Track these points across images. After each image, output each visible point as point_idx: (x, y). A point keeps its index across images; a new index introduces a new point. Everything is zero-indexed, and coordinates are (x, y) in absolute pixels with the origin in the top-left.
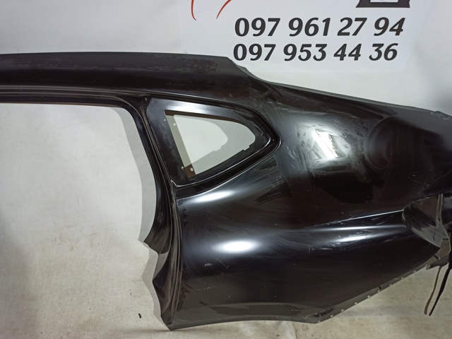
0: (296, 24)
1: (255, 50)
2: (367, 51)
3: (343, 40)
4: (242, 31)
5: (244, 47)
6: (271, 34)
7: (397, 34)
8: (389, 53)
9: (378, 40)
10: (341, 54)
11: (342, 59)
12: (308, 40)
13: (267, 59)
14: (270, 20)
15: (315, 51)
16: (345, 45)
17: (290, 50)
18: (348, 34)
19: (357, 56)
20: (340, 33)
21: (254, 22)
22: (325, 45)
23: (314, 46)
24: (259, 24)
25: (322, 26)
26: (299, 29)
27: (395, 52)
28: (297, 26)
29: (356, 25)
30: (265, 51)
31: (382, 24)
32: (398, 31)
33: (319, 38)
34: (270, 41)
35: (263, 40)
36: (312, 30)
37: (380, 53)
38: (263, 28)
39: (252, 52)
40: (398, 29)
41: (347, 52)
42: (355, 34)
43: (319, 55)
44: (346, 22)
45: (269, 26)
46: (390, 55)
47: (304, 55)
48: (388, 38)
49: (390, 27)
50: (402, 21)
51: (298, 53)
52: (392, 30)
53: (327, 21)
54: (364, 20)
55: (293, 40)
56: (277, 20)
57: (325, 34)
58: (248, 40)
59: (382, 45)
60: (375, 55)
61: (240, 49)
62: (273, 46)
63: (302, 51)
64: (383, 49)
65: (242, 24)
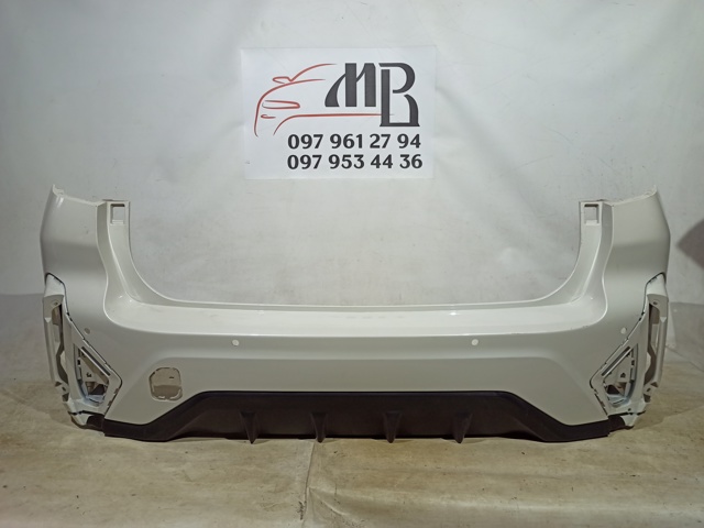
0: (336, 139)
1: (306, 160)
2: (397, 161)
3: (375, 152)
4: (294, 144)
5: (296, 157)
6: (317, 147)
7: (418, 147)
8: (416, 162)
9: (404, 151)
10: (376, 162)
11: (378, 167)
12: (348, 151)
13: (316, 167)
14: (315, 136)
15: (354, 161)
16: (378, 156)
17: (334, 159)
18: (378, 147)
19: (390, 165)
20: (372, 146)
21: (303, 137)
22: (362, 156)
23: (353, 156)
24: (306, 139)
25: (356, 141)
26: (339, 142)
27: (420, 162)
28: (337, 140)
29: (383, 140)
30: (314, 161)
31: (403, 139)
32: (418, 145)
33: (356, 150)
34: (317, 152)
35: (311, 151)
36: (349, 144)
37: (408, 162)
38: (310, 142)
39: (303, 163)
40: (417, 142)
41: (381, 161)
42: (384, 146)
43: (359, 164)
44: (374, 138)
45: (315, 140)
46: (417, 164)
47: (346, 164)
48: (411, 150)
49: (410, 141)
50: (417, 137)
51: (341, 162)
52: (412, 143)
53: (360, 137)
54: (388, 136)
55: (335, 152)
56: (321, 136)
57: (360, 146)
58: (299, 152)
59: (408, 156)
60: (405, 164)
61: (293, 159)
62: (320, 157)
63: (344, 160)
64: (410, 159)
65: (294, 139)
